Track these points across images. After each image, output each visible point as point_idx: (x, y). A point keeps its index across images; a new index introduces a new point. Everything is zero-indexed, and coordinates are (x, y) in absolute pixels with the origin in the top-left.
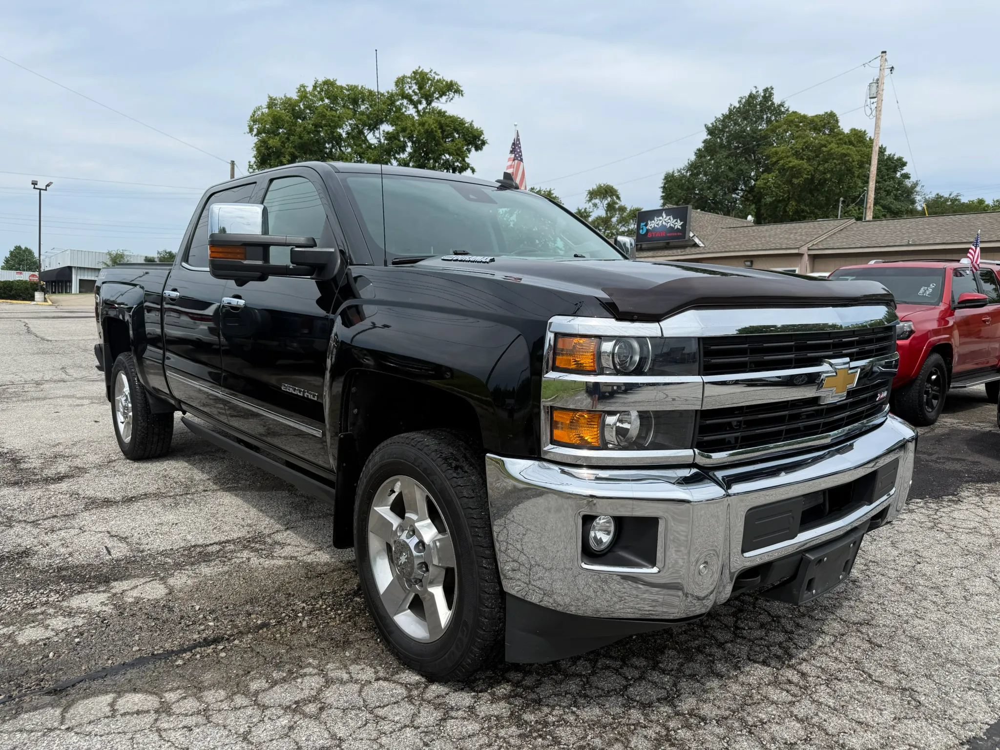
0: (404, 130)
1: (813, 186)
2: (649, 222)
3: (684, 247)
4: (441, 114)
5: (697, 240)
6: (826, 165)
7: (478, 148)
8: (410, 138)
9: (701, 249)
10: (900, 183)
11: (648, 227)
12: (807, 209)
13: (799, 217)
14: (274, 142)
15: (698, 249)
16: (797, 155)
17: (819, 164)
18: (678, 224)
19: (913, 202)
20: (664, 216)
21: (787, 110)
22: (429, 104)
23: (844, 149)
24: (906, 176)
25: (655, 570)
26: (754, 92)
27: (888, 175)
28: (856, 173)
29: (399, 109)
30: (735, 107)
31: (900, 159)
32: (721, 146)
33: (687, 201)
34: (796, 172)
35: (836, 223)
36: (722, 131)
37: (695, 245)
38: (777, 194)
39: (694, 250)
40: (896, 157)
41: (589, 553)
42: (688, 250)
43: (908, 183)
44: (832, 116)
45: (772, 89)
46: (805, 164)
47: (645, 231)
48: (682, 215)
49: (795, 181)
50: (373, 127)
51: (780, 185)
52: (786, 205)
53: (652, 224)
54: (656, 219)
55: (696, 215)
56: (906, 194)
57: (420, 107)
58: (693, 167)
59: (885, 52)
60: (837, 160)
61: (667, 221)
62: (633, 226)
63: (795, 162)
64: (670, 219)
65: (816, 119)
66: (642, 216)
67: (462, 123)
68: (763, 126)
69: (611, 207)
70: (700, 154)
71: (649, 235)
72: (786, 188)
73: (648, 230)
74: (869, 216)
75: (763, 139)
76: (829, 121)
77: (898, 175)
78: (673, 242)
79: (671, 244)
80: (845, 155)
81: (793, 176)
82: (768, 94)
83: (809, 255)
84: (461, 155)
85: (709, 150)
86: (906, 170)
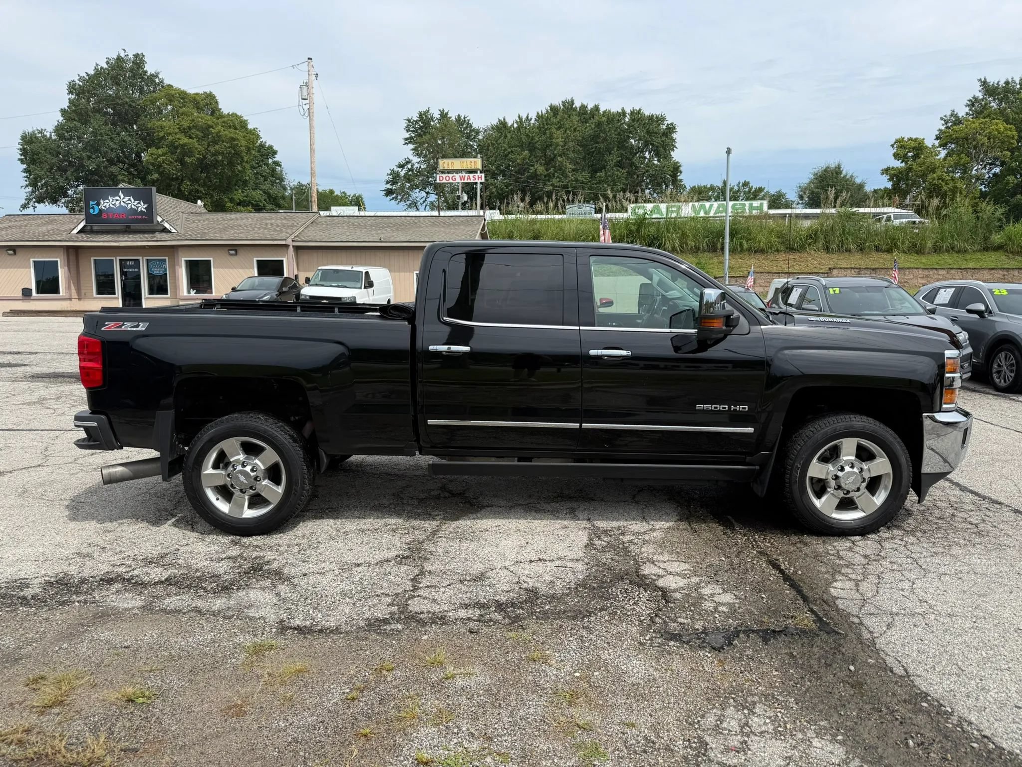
2: (102, 201)
3: (152, 232)
5: (167, 225)
6: (217, 147)
9: (175, 235)
10: (273, 169)
11: (102, 207)
12: (202, 189)
15: (170, 234)
16: (185, 131)
17: (209, 145)
18: (142, 207)
20: (122, 196)
21: (162, 82)
23: (231, 133)
24: (278, 164)
26: (122, 55)
27: (262, 161)
28: (245, 159)
30: (102, 68)
31: (271, 147)
34: (187, 151)
37: (165, 230)
38: (169, 171)
39: (165, 236)
40: (267, 145)
42: (158, 236)
43: (279, 170)
44: (211, 96)
45: (143, 56)
46: (194, 143)
47: (97, 211)
48: (145, 197)
49: (188, 160)
51: (171, 162)
52: (180, 185)
53: (106, 204)
54: (110, 199)
55: (163, 200)
56: (278, 180)
59: (311, 59)
60: (227, 143)
61: (126, 203)
63: (185, 140)
64: (129, 200)
65: (197, 98)
68: (136, 94)
71: (104, 216)
72: (179, 166)
73: (101, 211)
75: (143, 110)
76: (210, 101)
77: (270, 161)
78: (134, 226)
79: (132, 228)
80: (233, 139)
81: (184, 154)
82: (139, 61)
83: (293, 246)
86: (277, 158)
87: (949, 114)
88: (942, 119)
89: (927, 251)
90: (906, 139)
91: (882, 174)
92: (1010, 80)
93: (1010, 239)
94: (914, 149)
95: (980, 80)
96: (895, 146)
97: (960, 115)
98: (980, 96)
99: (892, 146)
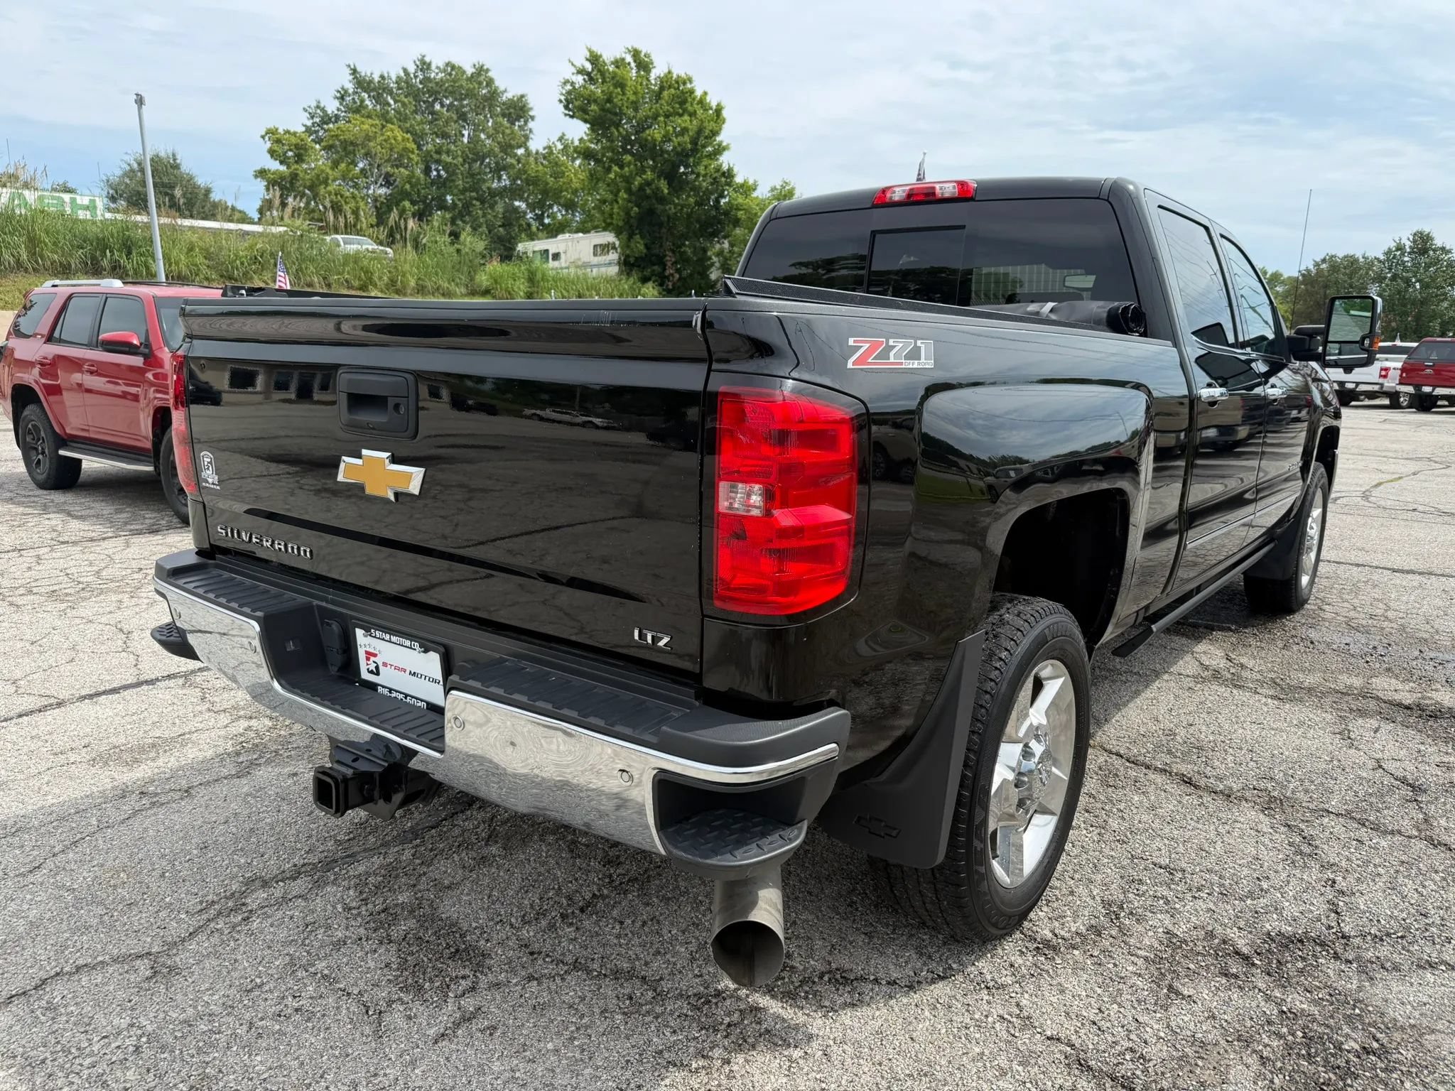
87: (314, 104)
88: (305, 110)
89: (409, 291)
90: (281, 131)
91: (256, 177)
92: (386, 75)
93: (496, 282)
94: (297, 146)
95: (349, 66)
96: (267, 138)
97: (329, 112)
98: (350, 87)
99: (263, 137)
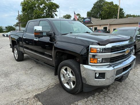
0: (46, 5)
1: (110, 13)
4: (52, 3)
7: (58, 8)
8: (47, 6)
10: (122, 12)
12: (109, 17)
13: (107, 18)
14: (25, 7)
16: (107, 8)
17: (110, 10)
19: (124, 15)
21: (106, 1)
22: (50, 1)
23: (114, 7)
24: (123, 11)
25: (105, 79)
28: (116, 11)
29: (45, 2)
32: (96, 7)
33: (91, 16)
34: (107, 11)
35: (113, 19)
36: (96, 5)
37: (92, 23)
38: (104, 15)
41: (96, 78)
43: (123, 12)
44: (112, 2)
46: (108, 10)
48: (90, 18)
50: (41, 5)
52: (106, 16)
53: (85, 20)
55: (92, 18)
56: (123, 14)
57: (49, 2)
58: (92, 11)
60: (113, 9)
61: (88, 20)
62: (83, 20)
66: (84, 19)
67: (55, 4)
68: (102, 4)
69: (79, 17)
70: (92, 8)
71: (85, 22)
72: (105, 13)
74: (118, 18)
75: (102, 6)
76: (112, 3)
78: (89, 23)
83: (109, 24)
84: (55, 9)
85: (94, 8)
86: (123, 10)
